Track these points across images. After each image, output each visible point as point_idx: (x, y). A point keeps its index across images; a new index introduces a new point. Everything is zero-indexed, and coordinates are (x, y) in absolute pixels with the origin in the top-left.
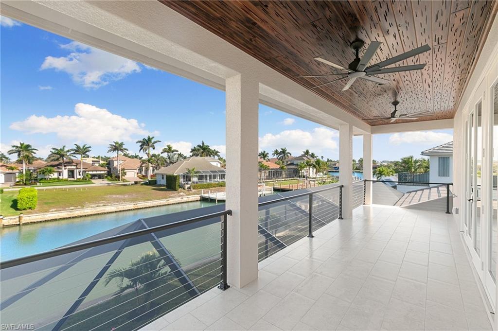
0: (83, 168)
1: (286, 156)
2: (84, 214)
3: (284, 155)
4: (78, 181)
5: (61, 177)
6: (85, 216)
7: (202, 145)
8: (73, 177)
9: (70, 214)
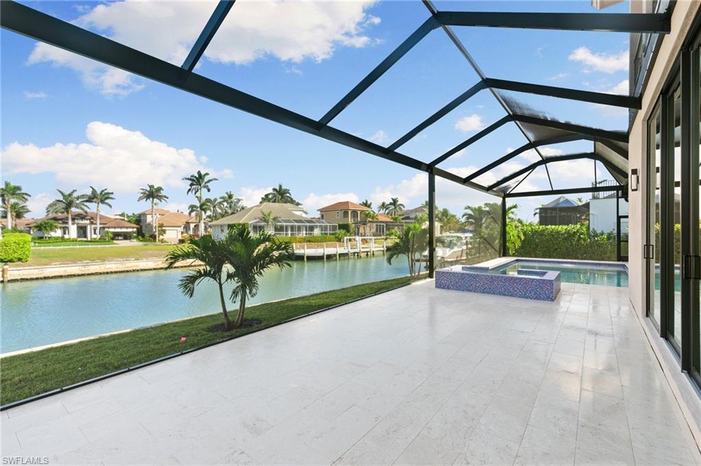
0: (100, 224)
1: (397, 208)
2: (105, 271)
3: (395, 208)
4: (93, 241)
5: (66, 236)
6: (107, 273)
7: (278, 189)
8: (85, 237)
9: (84, 269)
